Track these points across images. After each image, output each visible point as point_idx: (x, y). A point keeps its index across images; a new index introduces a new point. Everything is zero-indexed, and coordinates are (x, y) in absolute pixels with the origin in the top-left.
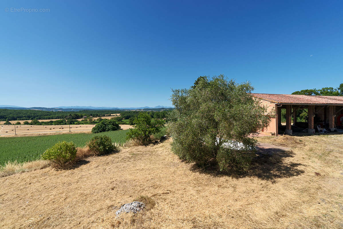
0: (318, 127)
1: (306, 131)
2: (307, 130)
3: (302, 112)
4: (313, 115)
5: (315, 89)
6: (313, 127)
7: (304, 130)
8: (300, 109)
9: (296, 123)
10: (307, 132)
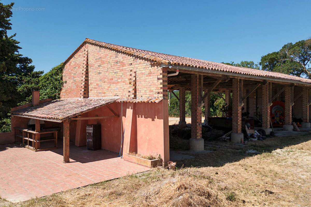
0: (247, 129)
1: (229, 138)
2: (230, 136)
3: (217, 99)
4: (241, 103)
5: (233, 63)
6: (240, 128)
7: (224, 136)
8: (213, 92)
9: (209, 119)
10: (230, 140)
